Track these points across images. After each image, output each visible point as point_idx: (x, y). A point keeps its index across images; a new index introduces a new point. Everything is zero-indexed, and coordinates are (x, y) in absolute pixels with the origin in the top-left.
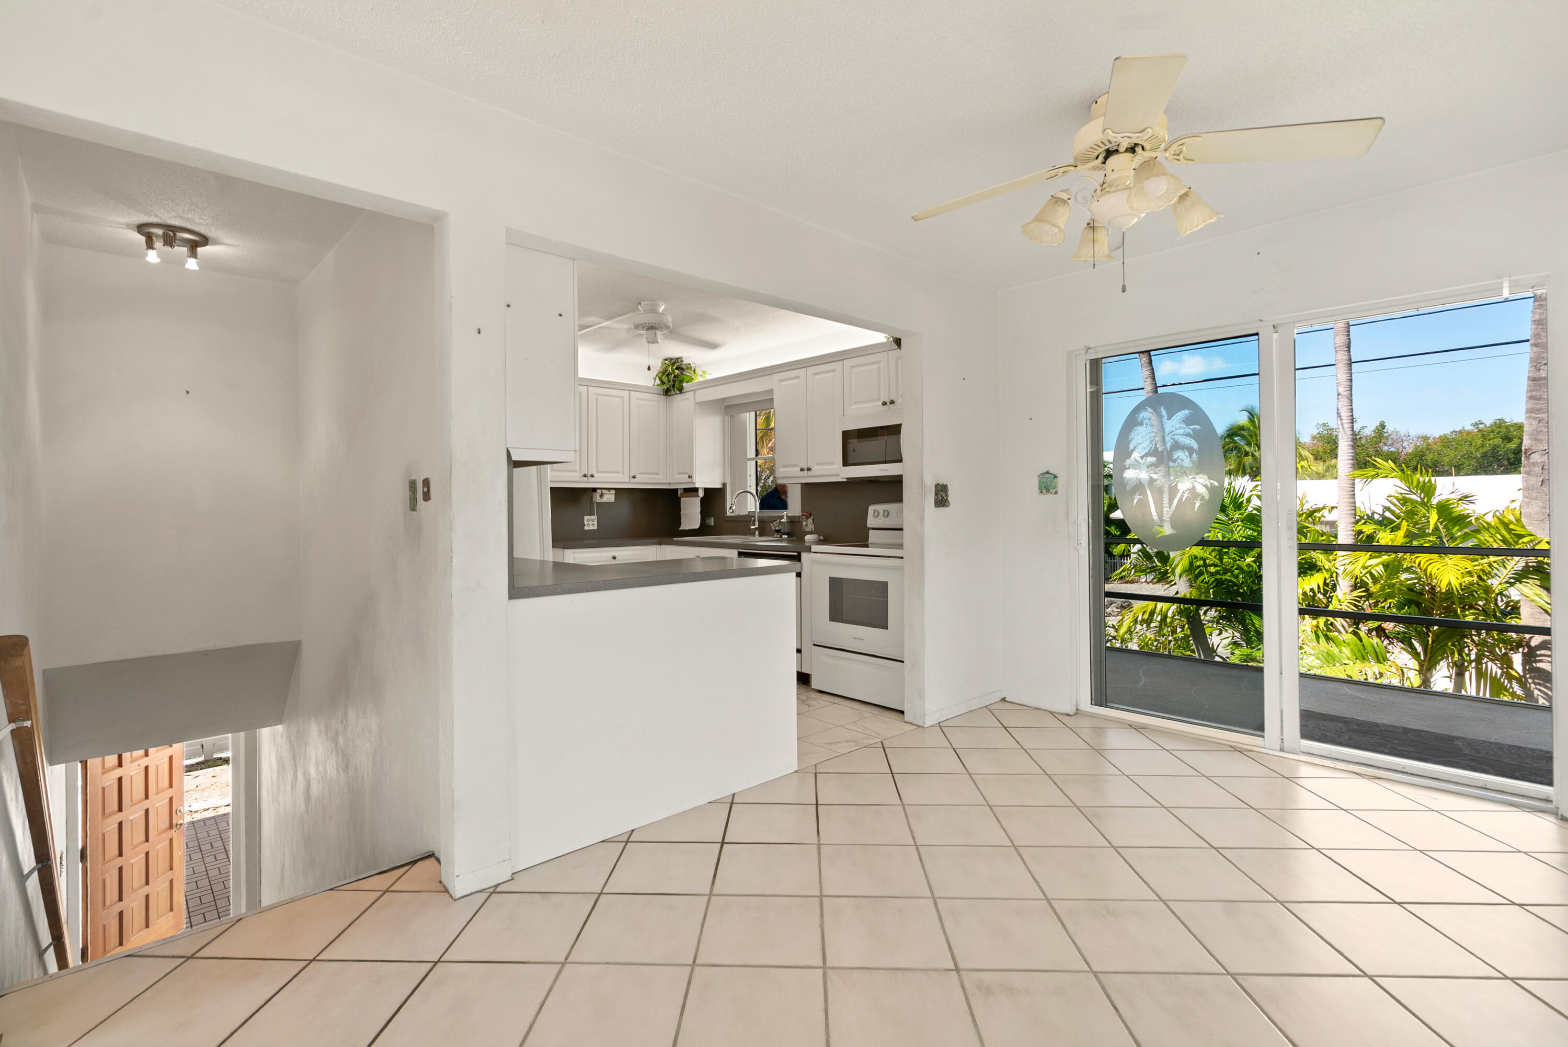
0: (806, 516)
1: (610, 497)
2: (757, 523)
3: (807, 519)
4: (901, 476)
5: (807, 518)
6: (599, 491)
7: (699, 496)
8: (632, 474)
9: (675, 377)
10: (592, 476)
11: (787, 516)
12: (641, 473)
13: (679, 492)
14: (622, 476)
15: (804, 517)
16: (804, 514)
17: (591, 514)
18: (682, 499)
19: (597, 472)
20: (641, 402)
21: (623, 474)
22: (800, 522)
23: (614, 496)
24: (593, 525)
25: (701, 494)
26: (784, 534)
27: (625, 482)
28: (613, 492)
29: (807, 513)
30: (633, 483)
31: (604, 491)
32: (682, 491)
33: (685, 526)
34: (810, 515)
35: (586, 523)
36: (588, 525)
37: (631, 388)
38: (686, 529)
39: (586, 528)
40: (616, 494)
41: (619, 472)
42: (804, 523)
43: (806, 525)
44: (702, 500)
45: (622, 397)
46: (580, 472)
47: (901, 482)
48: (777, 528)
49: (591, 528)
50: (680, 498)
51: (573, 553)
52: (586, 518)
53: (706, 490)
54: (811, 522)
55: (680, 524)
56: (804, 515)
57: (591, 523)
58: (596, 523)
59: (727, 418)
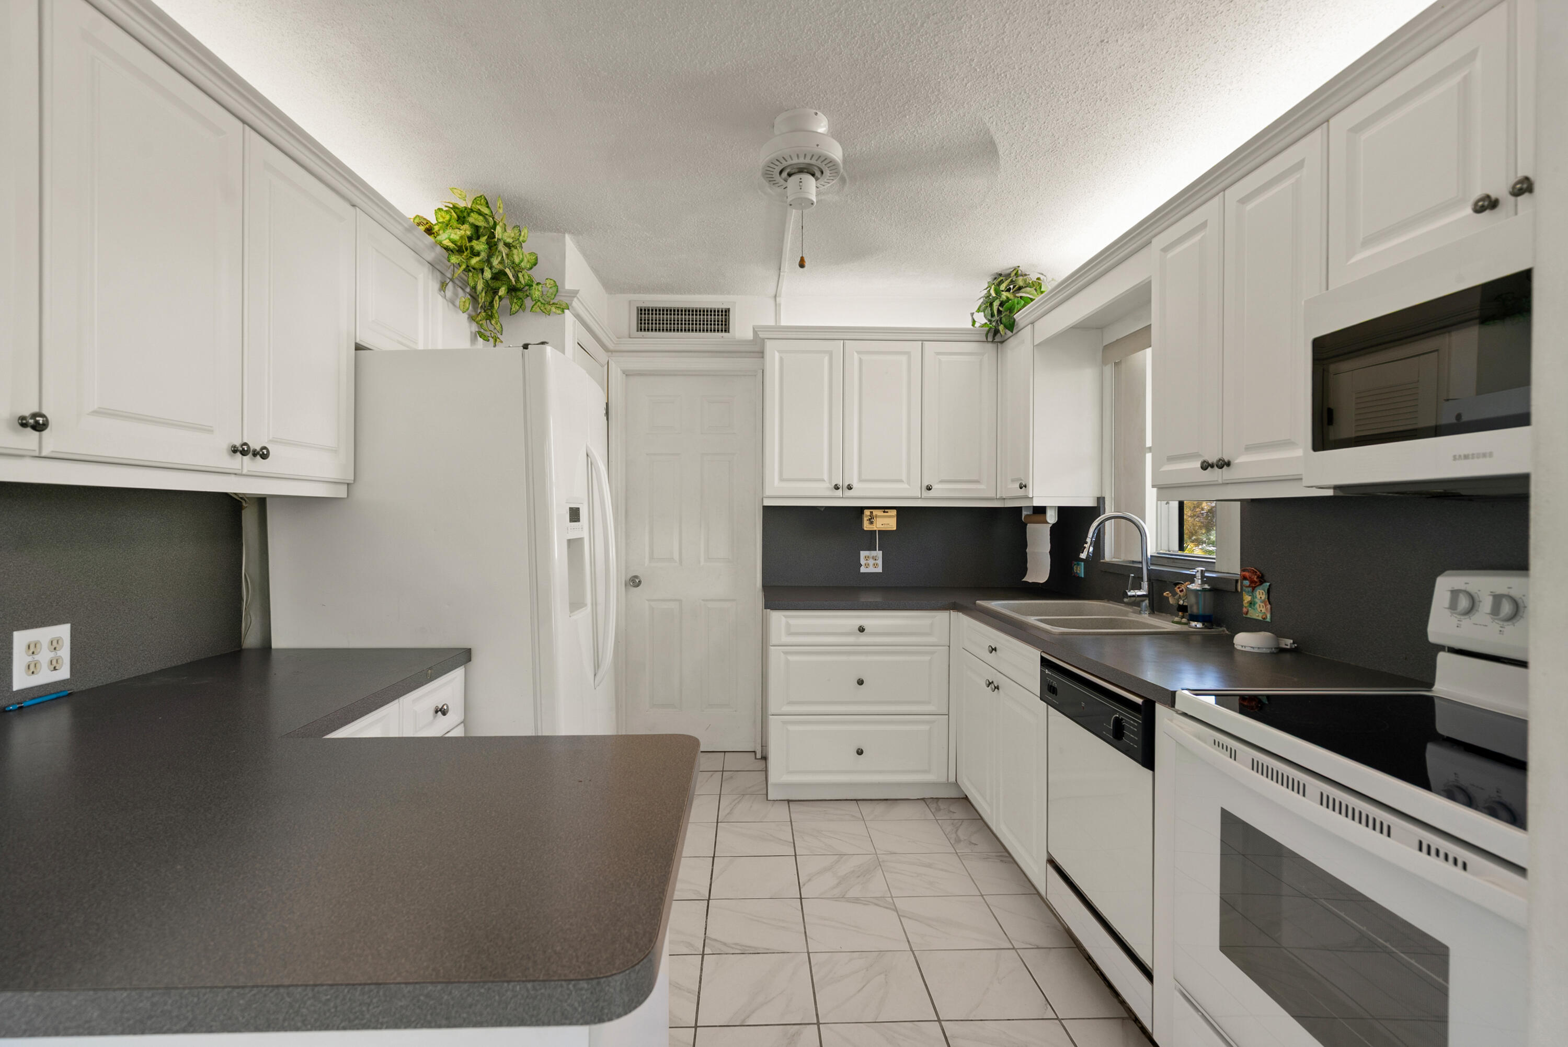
0: (1252, 582)
1: (888, 522)
2: (1145, 585)
3: (1254, 589)
4: (1524, 479)
5: (1254, 586)
6: (867, 512)
7: (1047, 523)
8: (925, 484)
9: (1002, 304)
10: (849, 487)
11: (1203, 576)
12: (942, 482)
13: (1024, 513)
14: (906, 486)
15: (1247, 583)
16: (1247, 574)
17: (872, 548)
18: (1029, 526)
19: (861, 480)
20: (944, 358)
21: (909, 484)
22: (1238, 594)
23: (895, 519)
24: (875, 565)
25: (1052, 517)
26: (1194, 618)
27: (912, 496)
28: (894, 512)
29: (1254, 573)
30: (926, 499)
31: (875, 512)
32: (1030, 512)
33: (1030, 578)
34: (1262, 580)
35: (863, 561)
36: (867, 566)
37: (923, 336)
38: (1030, 581)
39: (863, 570)
40: (898, 516)
41: (901, 481)
42: (1247, 598)
43: (1252, 604)
44: (1054, 528)
45: (908, 353)
46: (830, 482)
47: (1524, 499)
48: (1181, 602)
49: (871, 570)
50: (1026, 525)
51: (786, 617)
52: (863, 554)
53: (1062, 511)
54: (1264, 597)
55: (1024, 571)
56: (1245, 578)
57: (871, 562)
58: (880, 562)
59: (1109, 370)
